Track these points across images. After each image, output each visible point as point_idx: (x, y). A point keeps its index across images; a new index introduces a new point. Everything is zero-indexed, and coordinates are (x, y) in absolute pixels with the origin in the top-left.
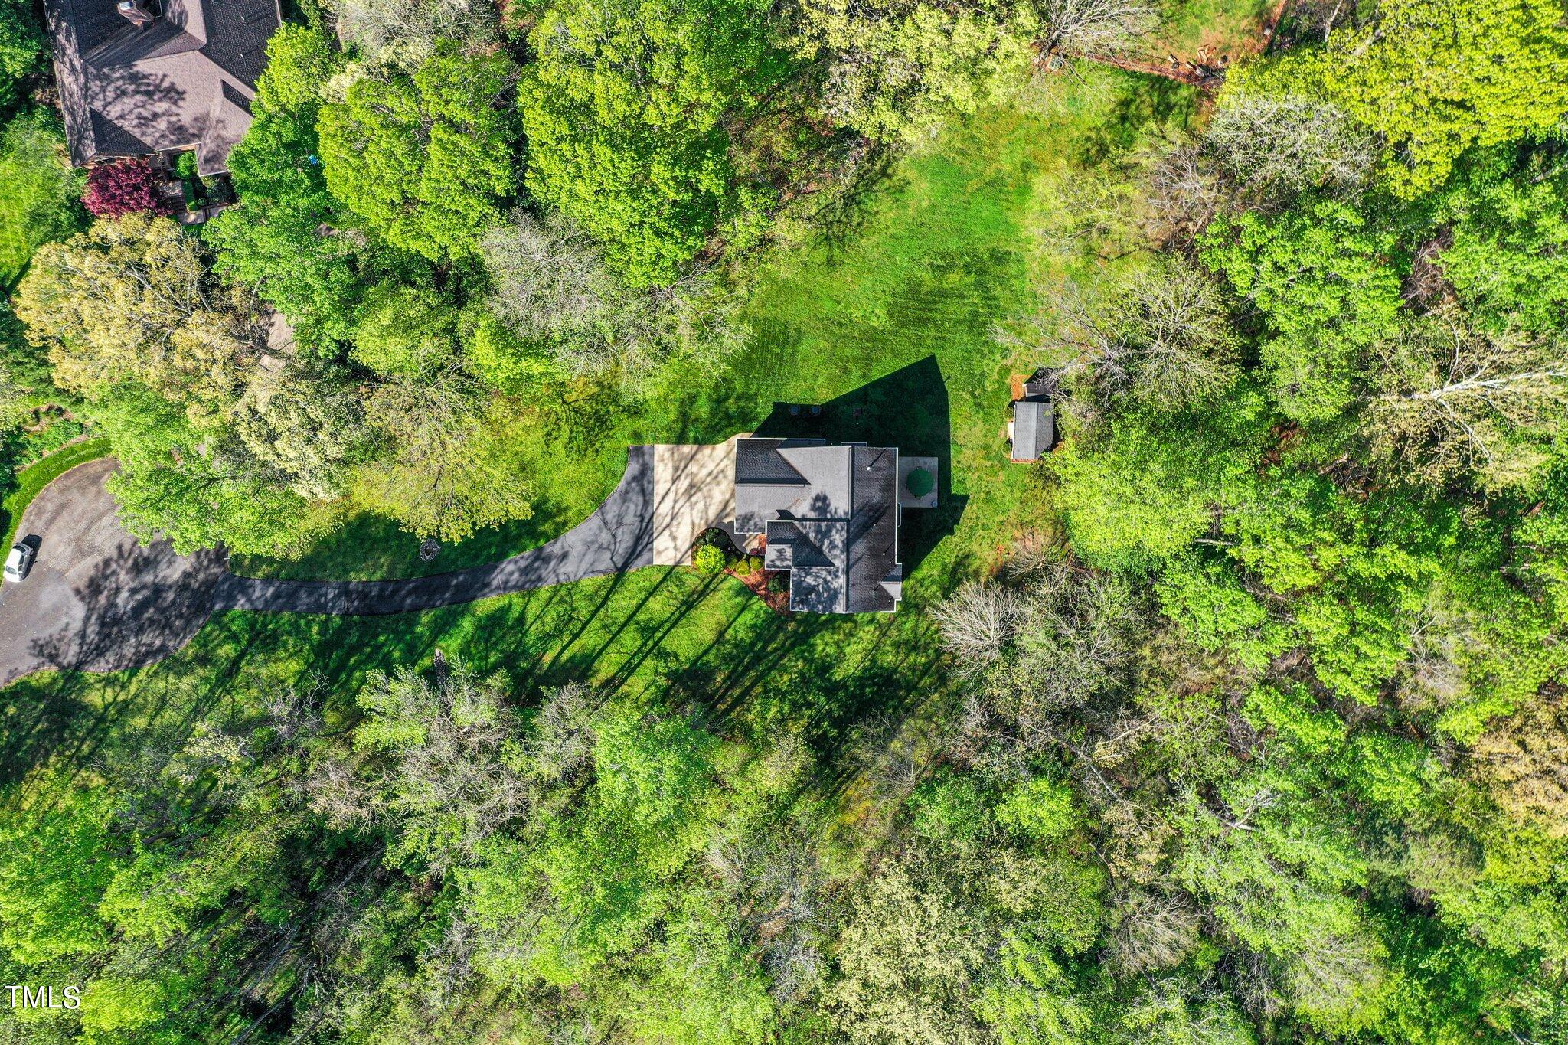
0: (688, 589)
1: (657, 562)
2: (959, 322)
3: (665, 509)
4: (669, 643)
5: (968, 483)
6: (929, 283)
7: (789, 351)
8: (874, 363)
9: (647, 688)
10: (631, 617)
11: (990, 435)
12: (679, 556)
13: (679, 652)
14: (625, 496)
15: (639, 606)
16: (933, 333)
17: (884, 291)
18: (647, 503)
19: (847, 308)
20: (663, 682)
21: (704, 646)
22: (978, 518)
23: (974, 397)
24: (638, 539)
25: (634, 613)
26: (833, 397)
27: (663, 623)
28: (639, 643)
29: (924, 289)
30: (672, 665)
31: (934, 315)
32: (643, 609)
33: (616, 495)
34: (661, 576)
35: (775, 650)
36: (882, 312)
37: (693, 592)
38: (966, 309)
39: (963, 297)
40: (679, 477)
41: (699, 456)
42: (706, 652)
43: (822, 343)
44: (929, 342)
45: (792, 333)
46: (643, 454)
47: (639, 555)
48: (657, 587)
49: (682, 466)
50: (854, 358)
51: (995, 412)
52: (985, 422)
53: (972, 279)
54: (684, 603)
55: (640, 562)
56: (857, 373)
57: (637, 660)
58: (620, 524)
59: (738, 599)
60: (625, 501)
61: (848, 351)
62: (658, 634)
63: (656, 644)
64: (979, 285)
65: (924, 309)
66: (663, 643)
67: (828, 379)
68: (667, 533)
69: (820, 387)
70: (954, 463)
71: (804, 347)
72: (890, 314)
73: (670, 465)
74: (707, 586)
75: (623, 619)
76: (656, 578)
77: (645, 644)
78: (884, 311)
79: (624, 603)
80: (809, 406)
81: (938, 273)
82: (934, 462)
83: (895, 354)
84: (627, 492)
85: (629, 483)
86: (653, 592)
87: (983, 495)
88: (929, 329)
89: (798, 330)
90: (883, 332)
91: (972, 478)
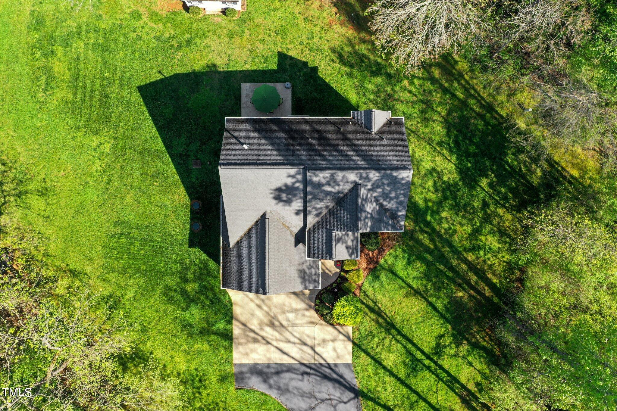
0: (375, 328)
1: (348, 359)
2: (105, 63)
3: (295, 351)
4: (428, 345)
5: (266, 53)
6: (64, 93)
7: (136, 233)
8: (147, 147)
9: (470, 364)
10: (403, 382)
11: (219, 32)
12: (341, 337)
13: (435, 334)
14: (283, 391)
15: (392, 374)
16: (116, 89)
17: (74, 138)
18: (289, 369)
19: (92, 176)
20: (464, 348)
21: (430, 309)
22: (301, 43)
23: (180, 47)
24: (325, 377)
25: (399, 379)
26: (182, 189)
27: (409, 352)
28: (427, 374)
29: (70, 97)
30: (448, 340)
31: (97, 88)
32: (395, 371)
33: (283, 398)
34: (363, 355)
35: (432, 240)
36: (95, 140)
37: (377, 322)
38: (91, 55)
39: (78, 59)
40: (263, 338)
41: (242, 318)
42: (435, 309)
43: (128, 200)
44: (125, 93)
45: (118, 230)
46: (242, 373)
47: (341, 377)
48: (373, 358)
49: (252, 335)
50: (142, 167)
51: (195, 26)
52: (205, 36)
53: (59, 50)
54: (388, 331)
55: (348, 376)
56: (158, 165)
57: (444, 375)
58: (311, 395)
59: (383, 277)
60: (287, 390)
61: (136, 174)
62: (419, 355)
63: (428, 357)
64: (66, 42)
65: (91, 98)
66: (427, 350)
67: (165, 194)
68: (318, 349)
69: (172, 201)
70: (247, 67)
71: (133, 218)
72: (96, 132)
73: (252, 346)
74: (372, 310)
75: (405, 390)
76: (364, 359)
77: (428, 368)
78: (94, 138)
79: (389, 389)
80: (192, 212)
81: (53, 84)
82: (246, 87)
83: (138, 126)
84: (279, 388)
85: (271, 387)
86: (378, 362)
87: (279, 38)
88: (112, 92)
89: (116, 224)
90: (115, 139)
91: (262, 49)
